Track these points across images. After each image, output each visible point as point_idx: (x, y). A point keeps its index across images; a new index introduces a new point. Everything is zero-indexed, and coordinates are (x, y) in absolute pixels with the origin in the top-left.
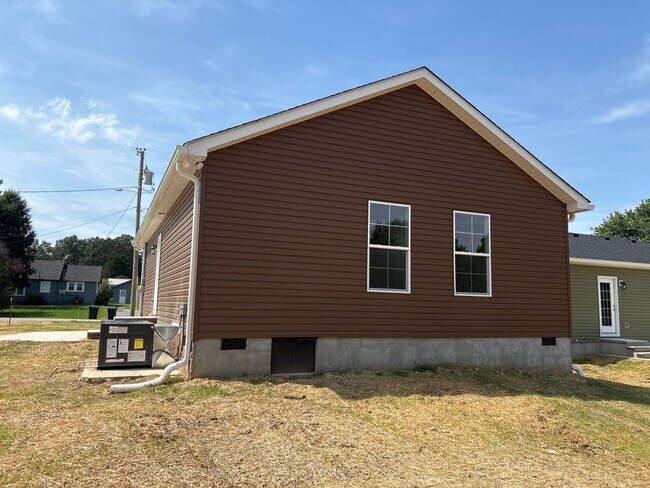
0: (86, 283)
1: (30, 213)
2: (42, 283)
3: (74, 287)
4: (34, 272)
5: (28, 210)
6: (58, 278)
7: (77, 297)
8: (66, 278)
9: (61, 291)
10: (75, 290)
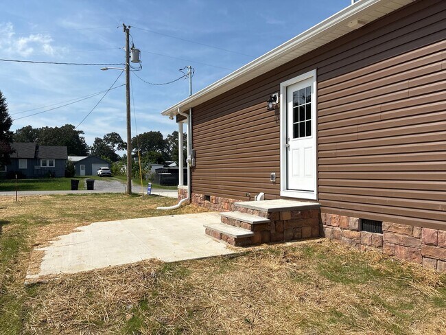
0: (56, 160)
1: (5, 102)
2: (20, 160)
3: (47, 164)
4: (14, 151)
5: (4, 100)
6: (33, 157)
7: (50, 172)
8: (39, 156)
9: (36, 167)
10: (48, 166)
